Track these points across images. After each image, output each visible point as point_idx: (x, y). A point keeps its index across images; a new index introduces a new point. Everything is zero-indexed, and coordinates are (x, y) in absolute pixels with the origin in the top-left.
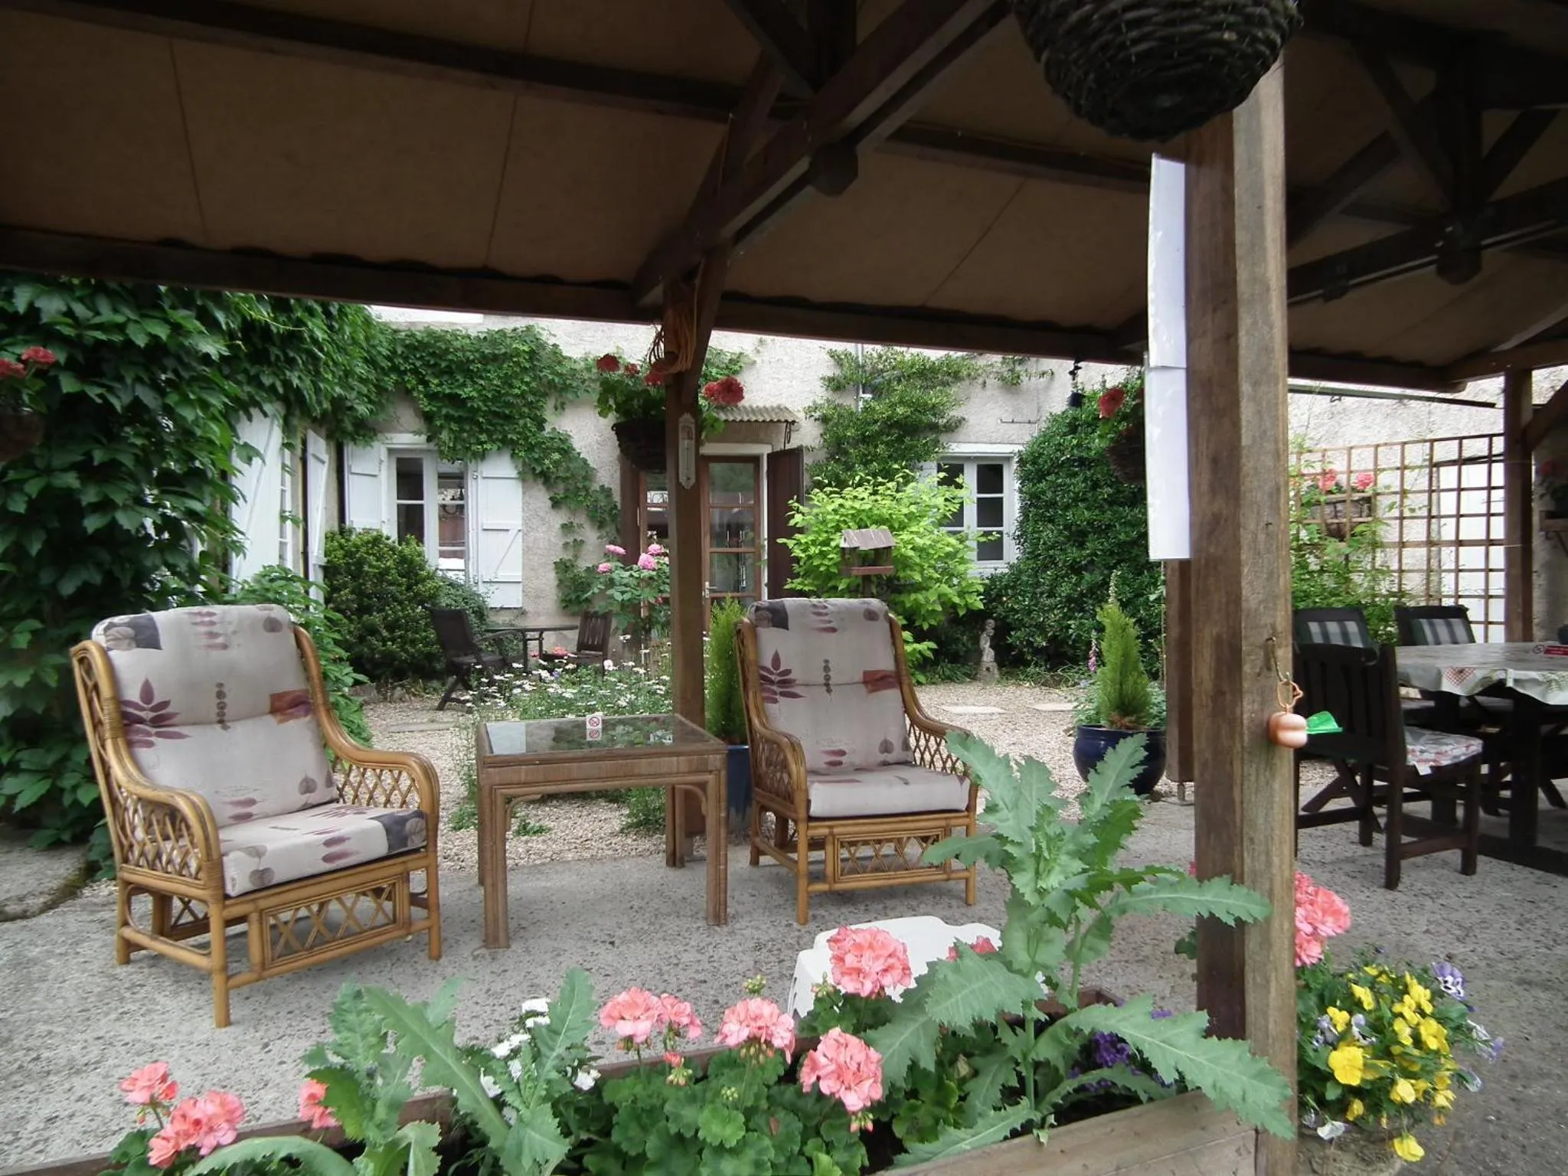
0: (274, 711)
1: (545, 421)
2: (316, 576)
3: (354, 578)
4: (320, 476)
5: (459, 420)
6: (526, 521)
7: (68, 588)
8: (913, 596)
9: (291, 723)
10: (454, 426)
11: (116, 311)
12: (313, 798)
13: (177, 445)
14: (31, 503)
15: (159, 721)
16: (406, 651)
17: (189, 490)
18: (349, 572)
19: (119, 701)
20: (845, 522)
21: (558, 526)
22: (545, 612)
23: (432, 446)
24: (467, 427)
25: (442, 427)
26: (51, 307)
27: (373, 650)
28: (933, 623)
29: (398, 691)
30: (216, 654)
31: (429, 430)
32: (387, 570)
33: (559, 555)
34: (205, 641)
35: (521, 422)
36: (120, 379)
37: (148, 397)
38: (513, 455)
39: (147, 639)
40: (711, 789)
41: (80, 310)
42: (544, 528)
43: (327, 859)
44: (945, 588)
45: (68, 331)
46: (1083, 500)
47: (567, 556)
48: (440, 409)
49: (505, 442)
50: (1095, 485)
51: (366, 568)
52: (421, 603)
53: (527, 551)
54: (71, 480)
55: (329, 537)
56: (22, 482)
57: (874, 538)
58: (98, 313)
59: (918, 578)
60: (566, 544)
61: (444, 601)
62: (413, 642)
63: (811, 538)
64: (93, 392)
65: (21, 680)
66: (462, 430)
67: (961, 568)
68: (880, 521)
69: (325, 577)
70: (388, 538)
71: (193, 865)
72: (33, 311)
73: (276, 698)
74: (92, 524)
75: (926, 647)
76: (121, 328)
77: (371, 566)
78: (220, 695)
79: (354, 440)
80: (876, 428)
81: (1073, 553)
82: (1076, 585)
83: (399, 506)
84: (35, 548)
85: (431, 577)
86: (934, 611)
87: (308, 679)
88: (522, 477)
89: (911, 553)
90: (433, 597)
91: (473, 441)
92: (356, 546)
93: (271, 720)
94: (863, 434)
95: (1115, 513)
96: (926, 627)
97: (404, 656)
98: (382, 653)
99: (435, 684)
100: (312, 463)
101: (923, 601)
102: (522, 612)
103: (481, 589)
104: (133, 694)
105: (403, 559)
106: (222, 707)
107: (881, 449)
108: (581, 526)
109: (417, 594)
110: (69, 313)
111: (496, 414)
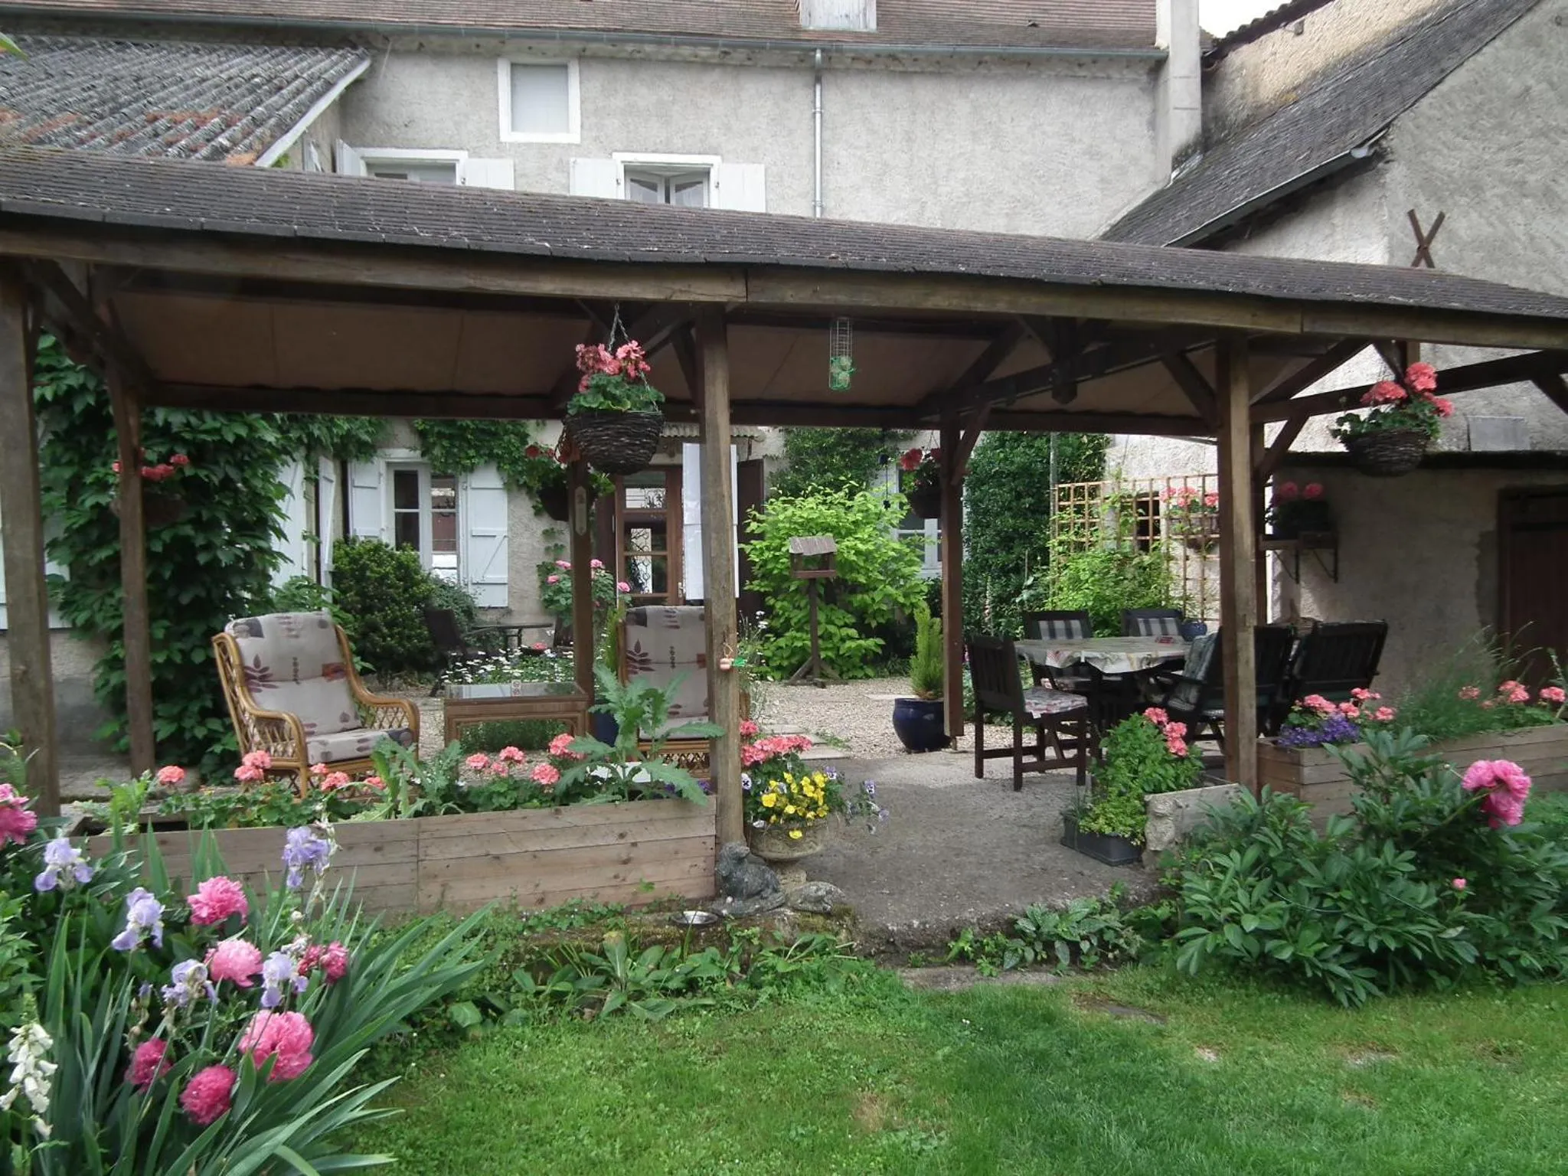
0: (324, 675)
1: (527, 435)
2: (326, 582)
3: (358, 582)
4: (329, 494)
5: (450, 437)
6: (510, 529)
7: (185, 599)
8: (859, 597)
9: (335, 682)
10: (445, 443)
11: (215, 419)
12: (348, 725)
13: (250, 502)
14: (165, 546)
15: (263, 678)
16: (404, 646)
17: (257, 533)
18: (353, 576)
19: (243, 667)
20: (797, 530)
21: (540, 532)
22: (528, 611)
23: (426, 459)
24: (457, 443)
25: (434, 444)
26: (177, 419)
27: (374, 644)
28: (882, 621)
29: (397, 682)
30: (293, 641)
31: (423, 445)
32: (386, 576)
33: (541, 558)
34: (286, 633)
35: (506, 438)
36: (217, 463)
37: (233, 473)
38: (499, 468)
39: (255, 631)
40: (580, 721)
41: (193, 420)
42: (527, 534)
43: (359, 749)
44: (890, 590)
45: (188, 436)
46: (1010, 509)
47: (548, 559)
48: (432, 427)
49: (491, 456)
50: (1019, 496)
51: (368, 573)
52: (416, 603)
53: (512, 555)
54: (188, 530)
55: (336, 546)
56: (160, 532)
57: (820, 544)
58: (204, 422)
59: (862, 579)
60: (547, 549)
61: (437, 602)
62: (409, 638)
63: (765, 544)
64: (202, 473)
65: (161, 659)
66: (453, 446)
67: (907, 570)
68: (826, 528)
69: (333, 581)
70: (387, 546)
71: (290, 750)
72: (167, 424)
73: (326, 667)
74: (202, 558)
75: (871, 643)
76: (217, 431)
77: (372, 571)
78: (295, 664)
79: (357, 457)
80: (832, 440)
81: (1002, 556)
82: (1007, 586)
83: (397, 514)
84: (167, 574)
85: (425, 580)
86: (879, 610)
87: (344, 656)
88: (508, 487)
89: (854, 558)
90: (426, 598)
91: (462, 455)
92: (360, 554)
93: (323, 679)
94: (820, 446)
95: (1036, 520)
96: (874, 624)
97: (401, 650)
98: (382, 647)
99: (429, 675)
100: (323, 484)
101: (869, 601)
102: (507, 611)
103: (471, 590)
104: (250, 663)
105: (400, 565)
106: (296, 671)
107: (836, 459)
108: (561, 532)
109: (412, 596)
110: (188, 424)
111: (483, 431)
